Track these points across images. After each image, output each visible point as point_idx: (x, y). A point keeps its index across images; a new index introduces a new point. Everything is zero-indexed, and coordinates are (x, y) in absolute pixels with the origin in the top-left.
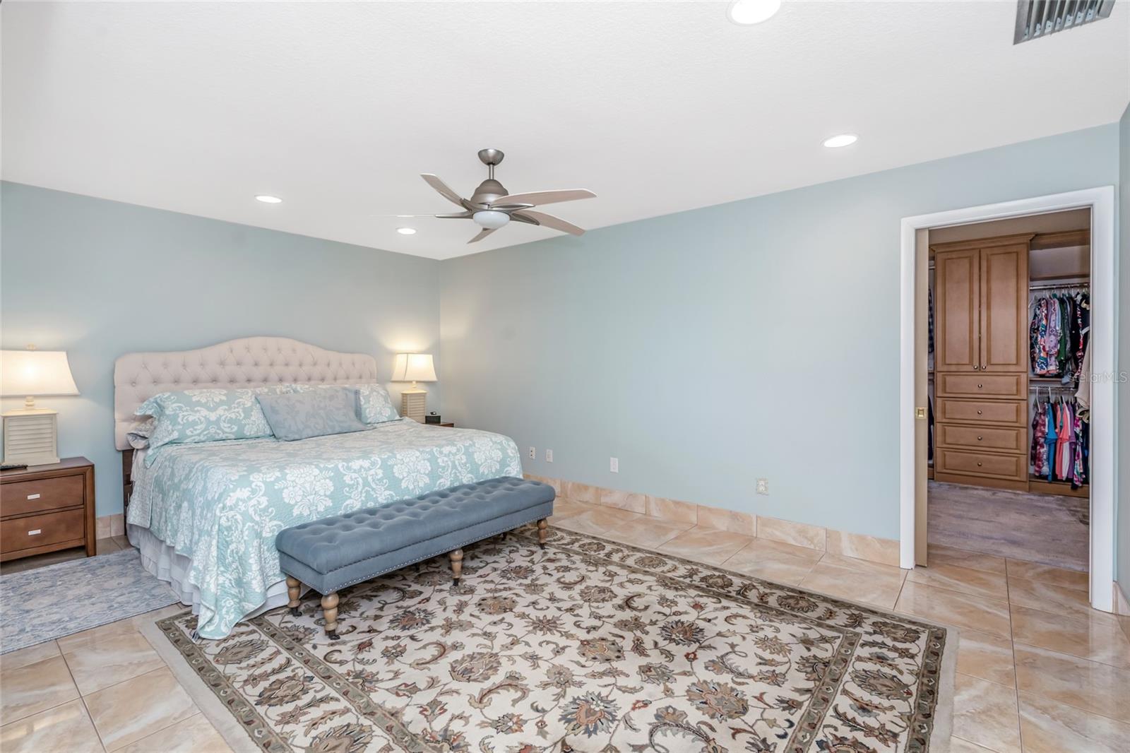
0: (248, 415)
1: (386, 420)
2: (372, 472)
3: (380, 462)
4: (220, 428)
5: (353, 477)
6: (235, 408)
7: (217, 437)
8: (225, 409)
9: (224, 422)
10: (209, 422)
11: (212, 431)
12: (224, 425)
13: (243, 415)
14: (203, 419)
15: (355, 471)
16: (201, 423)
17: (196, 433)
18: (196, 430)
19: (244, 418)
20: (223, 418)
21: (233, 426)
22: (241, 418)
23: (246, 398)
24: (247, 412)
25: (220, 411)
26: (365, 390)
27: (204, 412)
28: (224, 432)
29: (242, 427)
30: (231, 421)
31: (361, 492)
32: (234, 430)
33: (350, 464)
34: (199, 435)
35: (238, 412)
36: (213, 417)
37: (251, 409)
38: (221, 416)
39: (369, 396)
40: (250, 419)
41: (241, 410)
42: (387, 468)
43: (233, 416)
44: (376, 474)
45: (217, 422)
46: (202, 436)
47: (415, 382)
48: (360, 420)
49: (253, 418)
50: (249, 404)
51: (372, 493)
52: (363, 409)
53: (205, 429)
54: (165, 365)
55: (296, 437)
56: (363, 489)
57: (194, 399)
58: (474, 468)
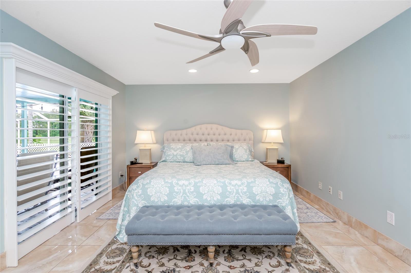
0: (187, 154)
1: (245, 160)
2: (241, 188)
3: (246, 183)
4: (177, 158)
6: (183, 151)
7: (177, 161)
8: (180, 151)
9: (179, 155)
10: (174, 155)
11: (175, 158)
12: (179, 157)
13: (185, 153)
14: (172, 154)
16: (171, 155)
17: (170, 159)
18: (170, 157)
19: (185, 155)
21: (182, 157)
23: (188, 147)
24: (187, 152)
25: (178, 152)
26: (236, 146)
27: (173, 151)
28: (179, 159)
30: (181, 155)
32: (182, 159)
33: (231, 182)
34: (171, 159)
35: (184, 152)
36: (175, 153)
37: (189, 151)
39: (238, 149)
41: (185, 152)
43: (182, 154)
45: (176, 155)
46: (172, 160)
47: (273, 143)
48: (232, 159)
49: (189, 155)
50: (188, 149)
51: (187, 198)
52: (233, 155)
53: (173, 158)
54: (176, 134)
55: (199, 164)
56: (183, 195)
57: (172, 147)
58: (252, 196)
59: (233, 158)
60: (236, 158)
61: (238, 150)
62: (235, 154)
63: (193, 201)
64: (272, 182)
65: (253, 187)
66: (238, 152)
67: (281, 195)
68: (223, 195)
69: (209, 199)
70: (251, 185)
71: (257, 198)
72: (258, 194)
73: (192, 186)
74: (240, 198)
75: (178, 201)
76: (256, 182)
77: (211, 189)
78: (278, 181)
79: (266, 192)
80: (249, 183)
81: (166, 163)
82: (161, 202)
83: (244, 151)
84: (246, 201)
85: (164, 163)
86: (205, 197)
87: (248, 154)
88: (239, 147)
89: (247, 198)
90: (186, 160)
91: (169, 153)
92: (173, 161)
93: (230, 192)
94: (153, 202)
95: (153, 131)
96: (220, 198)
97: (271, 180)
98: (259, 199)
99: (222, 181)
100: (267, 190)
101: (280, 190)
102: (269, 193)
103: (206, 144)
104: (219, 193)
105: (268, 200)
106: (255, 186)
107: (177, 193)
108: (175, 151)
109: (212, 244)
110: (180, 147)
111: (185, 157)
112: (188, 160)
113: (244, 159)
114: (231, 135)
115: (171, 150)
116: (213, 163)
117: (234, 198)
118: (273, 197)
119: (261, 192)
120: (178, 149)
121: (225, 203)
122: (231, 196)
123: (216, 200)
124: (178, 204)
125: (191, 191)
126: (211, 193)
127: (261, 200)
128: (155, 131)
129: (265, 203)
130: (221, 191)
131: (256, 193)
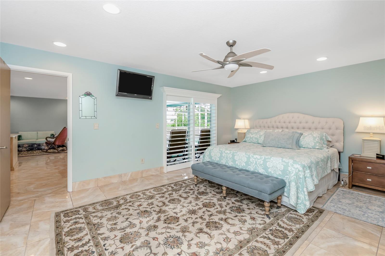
0: (260, 137)
2: (259, 161)
3: (263, 159)
4: (253, 140)
5: (253, 160)
6: (258, 135)
7: (253, 142)
9: (254, 138)
10: (251, 138)
11: (251, 140)
13: (259, 137)
15: (254, 158)
16: (249, 138)
17: (248, 140)
18: (248, 139)
19: (259, 138)
20: (254, 137)
22: (258, 138)
24: (261, 136)
25: (254, 135)
27: (250, 135)
28: (254, 141)
29: (258, 140)
30: (255, 138)
31: (254, 166)
32: (256, 141)
34: (249, 140)
35: (258, 136)
36: (252, 136)
37: (262, 135)
38: (253, 136)
40: (260, 138)
41: (259, 135)
42: (265, 161)
43: (256, 137)
44: (260, 162)
47: (372, 133)
48: (298, 145)
49: (261, 138)
50: (262, 134)
51: (228, 161)
52: (300, 141)
53: (250, 139)
54: (263, 122)
55: (265, 146)
56: (226, 159)
57: (251, 131)
58: (266, 168)
59: (300, 144)
60: (303, 144)
61: (306, 138)
62: (302, 141)
63: (230, 164)
64: (284, 161)
65: (267, 162)
66: (305, 139)
67: (288, 172)
68: (247, 163)
69: (239, 164)
70: (267, 160)
71: (270, 170)
72: (270, 168)
73: (231, 155)
74: (257, 168)
75: (223, 162)
76: (271, 159)
77: (240, 158)
78: (290, 161)
79: (276, 167)
80: (265, 159)
81: (246, 143)
82: (216, 161)
83: (313, 138)
84: (261, 171)
85: (244, 143)
86: (237, 163)
87: (315, 142)
88: (308, 135)
89: (262, 169)
90: (259, 142)
91: (248, 136)
92: (250, 142)
93: (251, 162)
94: (213, 160)
95: (248, 120)
96: (245, 165)
97: (284, 160)
98: (271, 171)
99: (248, 154)
100: (278, 166)
101: (288, 168)
102: (279, 168)
103: (280, 130)
104: (245, 161)
105: (278, 174)
106: (269, 162)
107: (223, 157)
108: (252, 134)
109: (225, 185)
110: (257, 132)
111: (259, 140)
112: (261, 142)
113: (311, 146)
114: (313, 123)
115: (250, 134)
116: (276, 146)
117: (253, 167)
118: (282, 172)
119: (272, 167)
120: (254, 133)
121: (248, 169)
122: (252, 165)
123: (243, 166)
124: (224, 164)
125: (230, 157)
126: (240, 160)
127: (273, 172)
128: (249, 119)
129: (275, 176)
130: (246, 161)
131: (269, 167)
